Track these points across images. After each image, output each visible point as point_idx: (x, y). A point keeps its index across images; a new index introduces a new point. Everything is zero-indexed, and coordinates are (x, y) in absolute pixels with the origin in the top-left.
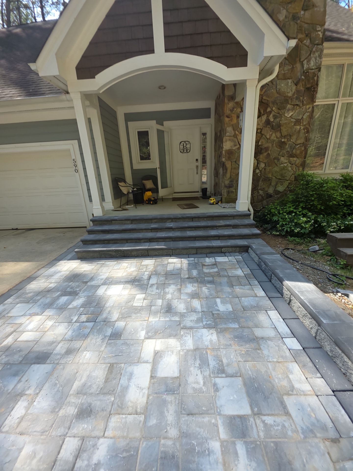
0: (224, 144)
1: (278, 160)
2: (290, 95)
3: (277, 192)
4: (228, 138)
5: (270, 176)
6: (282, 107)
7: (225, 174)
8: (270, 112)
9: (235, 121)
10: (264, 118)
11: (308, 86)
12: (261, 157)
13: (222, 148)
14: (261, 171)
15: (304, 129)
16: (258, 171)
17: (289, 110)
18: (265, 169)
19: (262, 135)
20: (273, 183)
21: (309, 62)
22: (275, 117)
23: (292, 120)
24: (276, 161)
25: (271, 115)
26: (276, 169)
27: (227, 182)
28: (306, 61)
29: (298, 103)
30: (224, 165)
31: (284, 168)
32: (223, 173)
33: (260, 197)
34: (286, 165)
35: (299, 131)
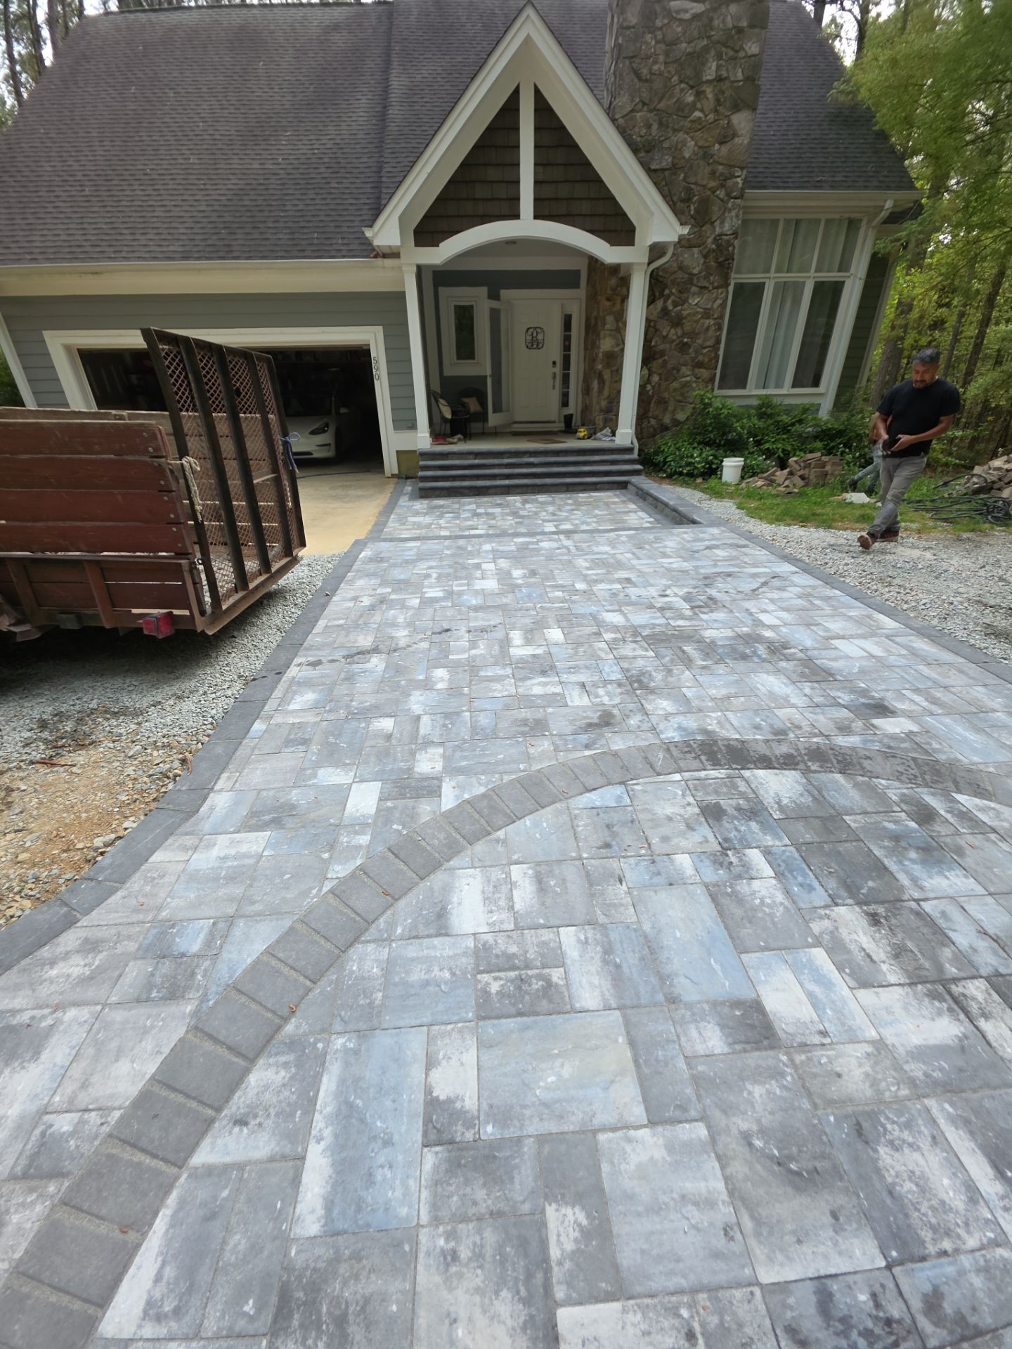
0: (602, 342)
1: (678, 371)
2: (695, 271)
3: (676, 423)
4: (608, 332)
5: (666, 395)
6: (684, 290)
7: (601, 390)
8: (669, 297)
9: (618, 306)
10: (659, 304)
11: (721, 259)
12: (655, 365)
13: (599, 347)
14: (653, 387)
15: (715, 324)
16: (649, 387)
17: (694, 294)
18: (659, 384)
19: (656, 330)
20: (670, 408)
21: (722, 223)
22: (675, 304)
23: (699, 310)
24: (675, 372)
25: (670, 301)
26: (675, 385)
27: (604, 404)
28: (718, 221)
29: (707, 285)
30: (600, 376)
31: (686, 385)
32: (599, 388)
33: (651, 430)
34: (688, 379)
35: (708, 329)
